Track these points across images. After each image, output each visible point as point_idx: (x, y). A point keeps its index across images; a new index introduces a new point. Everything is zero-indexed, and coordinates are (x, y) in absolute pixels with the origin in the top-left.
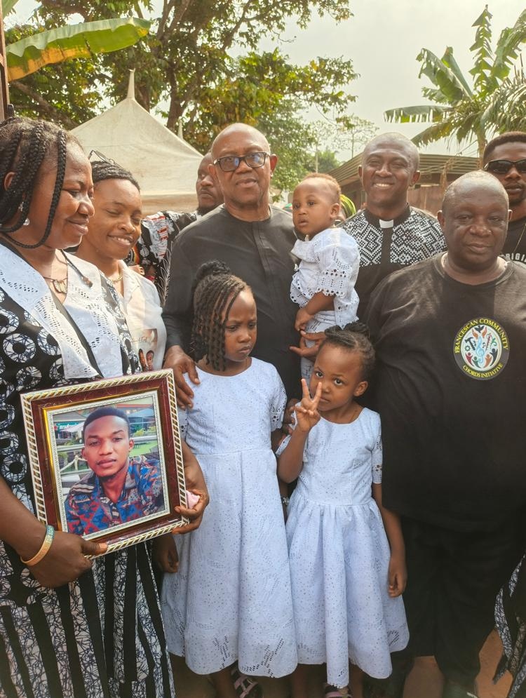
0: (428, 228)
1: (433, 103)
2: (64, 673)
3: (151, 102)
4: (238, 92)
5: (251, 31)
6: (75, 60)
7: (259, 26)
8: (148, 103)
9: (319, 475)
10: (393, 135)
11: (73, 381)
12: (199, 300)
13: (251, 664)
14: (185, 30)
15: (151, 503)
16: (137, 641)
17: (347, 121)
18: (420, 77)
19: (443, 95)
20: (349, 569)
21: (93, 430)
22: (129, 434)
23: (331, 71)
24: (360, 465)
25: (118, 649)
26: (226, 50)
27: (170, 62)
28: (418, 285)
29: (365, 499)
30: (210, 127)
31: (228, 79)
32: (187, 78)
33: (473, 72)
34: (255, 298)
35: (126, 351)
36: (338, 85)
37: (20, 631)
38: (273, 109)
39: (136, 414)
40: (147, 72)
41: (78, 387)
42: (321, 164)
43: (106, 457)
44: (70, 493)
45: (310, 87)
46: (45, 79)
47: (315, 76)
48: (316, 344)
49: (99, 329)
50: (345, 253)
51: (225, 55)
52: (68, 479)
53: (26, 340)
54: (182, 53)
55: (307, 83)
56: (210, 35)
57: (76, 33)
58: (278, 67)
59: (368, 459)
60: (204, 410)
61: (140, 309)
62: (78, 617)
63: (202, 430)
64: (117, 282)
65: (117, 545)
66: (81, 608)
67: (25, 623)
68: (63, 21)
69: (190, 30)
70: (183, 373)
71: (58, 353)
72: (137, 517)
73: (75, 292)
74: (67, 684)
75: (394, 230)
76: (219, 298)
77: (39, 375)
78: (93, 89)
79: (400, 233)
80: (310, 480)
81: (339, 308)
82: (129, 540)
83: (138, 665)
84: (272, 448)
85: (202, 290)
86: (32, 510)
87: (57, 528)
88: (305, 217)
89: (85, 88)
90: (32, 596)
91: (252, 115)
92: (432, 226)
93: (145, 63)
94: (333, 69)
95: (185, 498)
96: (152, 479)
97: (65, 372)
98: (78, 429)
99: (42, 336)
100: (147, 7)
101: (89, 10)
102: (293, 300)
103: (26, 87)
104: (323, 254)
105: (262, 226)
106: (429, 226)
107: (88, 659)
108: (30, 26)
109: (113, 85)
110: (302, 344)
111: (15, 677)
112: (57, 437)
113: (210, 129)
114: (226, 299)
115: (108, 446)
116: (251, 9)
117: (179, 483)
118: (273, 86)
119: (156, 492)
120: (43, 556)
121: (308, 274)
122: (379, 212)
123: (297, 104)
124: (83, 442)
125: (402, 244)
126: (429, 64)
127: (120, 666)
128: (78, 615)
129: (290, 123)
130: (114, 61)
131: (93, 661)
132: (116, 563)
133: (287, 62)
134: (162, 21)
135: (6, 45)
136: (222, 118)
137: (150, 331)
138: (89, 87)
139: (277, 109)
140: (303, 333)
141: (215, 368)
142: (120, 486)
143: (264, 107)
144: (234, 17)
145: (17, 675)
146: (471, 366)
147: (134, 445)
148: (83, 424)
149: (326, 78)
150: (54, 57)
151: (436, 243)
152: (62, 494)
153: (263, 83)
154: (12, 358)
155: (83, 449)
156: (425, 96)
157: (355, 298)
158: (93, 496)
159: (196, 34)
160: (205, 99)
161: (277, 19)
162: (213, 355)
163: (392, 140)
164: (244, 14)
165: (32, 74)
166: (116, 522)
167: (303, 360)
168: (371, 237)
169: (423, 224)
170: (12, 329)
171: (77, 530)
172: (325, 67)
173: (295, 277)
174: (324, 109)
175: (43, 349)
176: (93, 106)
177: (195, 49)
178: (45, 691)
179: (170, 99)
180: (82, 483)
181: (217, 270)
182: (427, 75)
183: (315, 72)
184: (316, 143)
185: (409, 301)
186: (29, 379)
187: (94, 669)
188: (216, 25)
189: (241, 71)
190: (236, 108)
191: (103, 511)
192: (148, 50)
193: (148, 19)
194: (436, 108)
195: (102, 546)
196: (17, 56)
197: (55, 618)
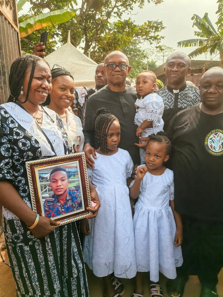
0: (194, 92)
1: (199, 38)
2: (44, 273)
3: (77, 44)
4: (113, 38)
5: (119, 11)
6: (46, 28)
7: (122, 9)
8: (76, 44)
9: (148, 196)
10: (179, 53)
11: (45, 157)
12: (97, 124)
13: (119, 273)
14: (91, 12)
15: (77, 206)
16: (72, 261)
17: (161, 48)
18: (193, 27)
19: (203, 34)
20: (159, 234)
21: (54, 176)
22: (68, 178)
23: (153, 26)
24: (165, 193)
25: (65, 264)
26: (108, 20)
27: (85, 26)
28: (189, 116)
29: (167, 206)
30: (102, 53)
31: (109, 32)
32: (92, 32)
33: (217, 23)
34: (120, 123)
35: (66, 145)
36: (157, 32)
37: (26, 256)
38: (128, 44)
39: (70, 170)
40: (75, 31)
41: (48, 159)
42: (149, 67)
43: (59, 187)
44: (46, 201)
45: (144, 34)
46: (35, 36)
47: (147, 29)
48: (146, 142)
49: (55, 136)
50: (157, 103)
51: (108, 22)
52: (44, 196)
53: (27, 141)
54: (90, 22)
55: (143, 32)
56: (101, 14)
57: (47, 16)
58: (131, 26)
59: (168, 190)
60: (99, 169)
61: (73, 128)
62: (49, 251)
63: (98, 178)
64: (65, 117)
65: (64, 222)
66: (50, 247)
67: (28, 253)
68: (41, 12)
69: (93, 12)
70: (90, 154)
71: (39, 146)
72: (72, 211)
73: (45, 123)
74: (45, 278)
75: (180, 94)
76: (105, 123)
77: (32, 155)
78: (54, 40)
79: (182, 95)
80: (144, 198)
81: (155, 127)
82: (69, 221)
83: (73, 271)
84: (127, 185)
85: (98, 120)
86: (31, 208)
87: (40, 215)
88: (141, 88)
89: (50, 39)
90: (31, 242)
91: (119, 47)
92: (196, 92)
93: (74, 28)
94: (154, 25)
95: (91, 204)
96: (77, 196)
97: (42, 153)
98: (48, 176)
99: (32, 139)
100: (75, 4)
101: (52, 6)
102: (136, 124)
103: (27, 40)
104: (148, 104)
105: (123, 93)
106: (194, 91)
107: (53, 268)
108: (28, 15)
109: (62, 37)
110: (140, 142)
111: (25, 274)
112: (40, 179)
113: (102, 54)
114: (108, 124)
115: (60, 183)
116: (119, 2)
117: (88, 198)
118: (128, 34)
119: (79, 201)
120: (35, 226)
121: (142, 113)
122: (173, 86)
123: (139, 41)
124: (50, 181)
125: (183, 99)
126: (197, 21)
127: (66, 272)
128: (49, 250)
129: (136, 50)
130: (62, 27)
131: (55, 268)
132: (63, 230)
133: (134, 24)
134: (81, 9)
135: (19, 23)
136: (106, 49)
137: (78, 137)
138: (52, 39)
139: (130, 44)
140: (140, 137)
141: (103, 152)
142: (65, 199)
143: (124, 43)
144: (111, 5)
145: (25, 273)
146: (213, 150)
147: (70, 182)
148: (50, 174)
149: (151, 29)
150: (38, 27)
151: (198, 99)
152: (42, 201)
153: (124, 33)
154: (22, 148)
155: (50, 184)
156: (195, 35)
157: (162, 122)
158: (54, 202)
159: (96, 14)
160: (100, 41)
161: (130, 5)
162: (102, 147)
163: (178, 55)
164: (116, 4)
165: (29, 35)
166: (63, 213)
167: (140, 149)
168: (170, 97)
169: (192, 91)
170: (21, 137)
171: (48, 216)
172: (151, 24)
173: (137, 114)
174: (150, 43)
175: (33, 144)
176: (54, 46)
177: (95, 20)
178: (36, 280)
179: (85, 42)
180: (50, 197)
181: (104, 112)
182: (196, 26)
183: (146, 27)
184: (147, 58)
185: (185, 123)
186: (28, 156)
187: (55, 271)
188: (104, 9)
189: (115, 28)
190: (112, 44)
191: (58, 208)
192: (76, 22)
193: (76, 9)
194: (200, 39)
195: (58, 222)
196: (23, 28)
197: (40, 251)
